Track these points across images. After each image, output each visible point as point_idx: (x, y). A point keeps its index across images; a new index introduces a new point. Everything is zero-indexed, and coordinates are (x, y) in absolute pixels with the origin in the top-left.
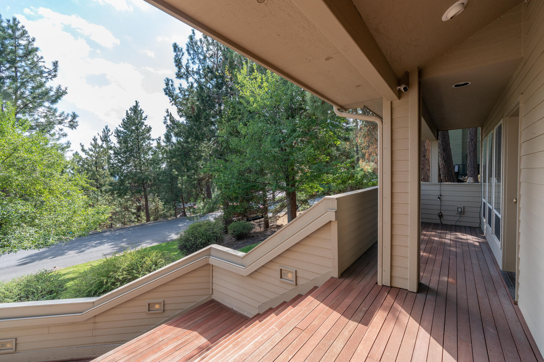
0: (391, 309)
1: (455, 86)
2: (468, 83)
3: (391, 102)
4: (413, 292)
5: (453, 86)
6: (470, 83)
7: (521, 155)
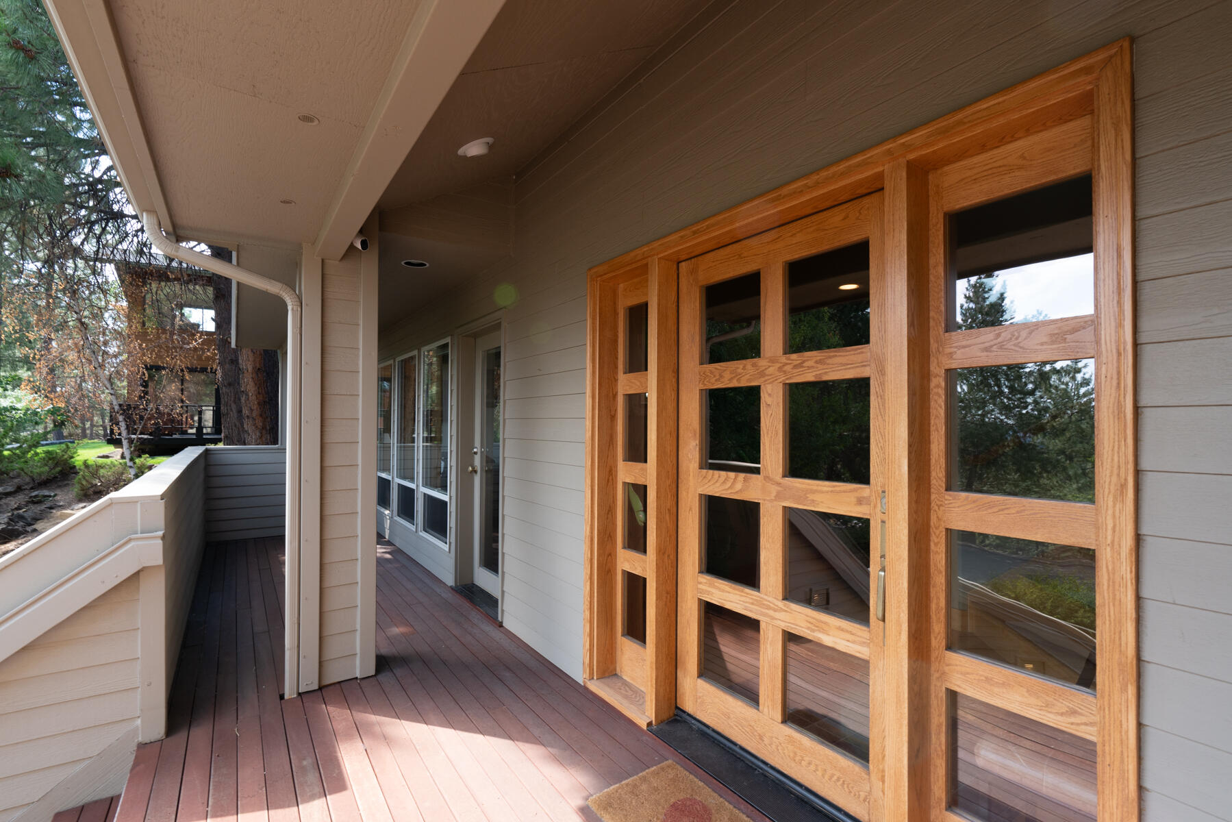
0: (359, 730)
1: (405, 263)
2: (425, 265)
3: (323, 260)
4: (369, 677)
5: (403, 263)
6: (428, 265)
7: (506, 398)
